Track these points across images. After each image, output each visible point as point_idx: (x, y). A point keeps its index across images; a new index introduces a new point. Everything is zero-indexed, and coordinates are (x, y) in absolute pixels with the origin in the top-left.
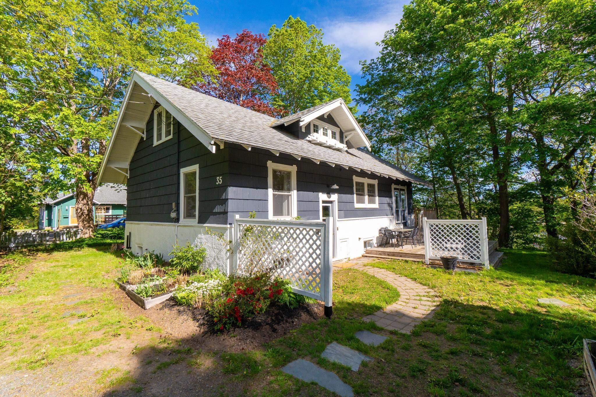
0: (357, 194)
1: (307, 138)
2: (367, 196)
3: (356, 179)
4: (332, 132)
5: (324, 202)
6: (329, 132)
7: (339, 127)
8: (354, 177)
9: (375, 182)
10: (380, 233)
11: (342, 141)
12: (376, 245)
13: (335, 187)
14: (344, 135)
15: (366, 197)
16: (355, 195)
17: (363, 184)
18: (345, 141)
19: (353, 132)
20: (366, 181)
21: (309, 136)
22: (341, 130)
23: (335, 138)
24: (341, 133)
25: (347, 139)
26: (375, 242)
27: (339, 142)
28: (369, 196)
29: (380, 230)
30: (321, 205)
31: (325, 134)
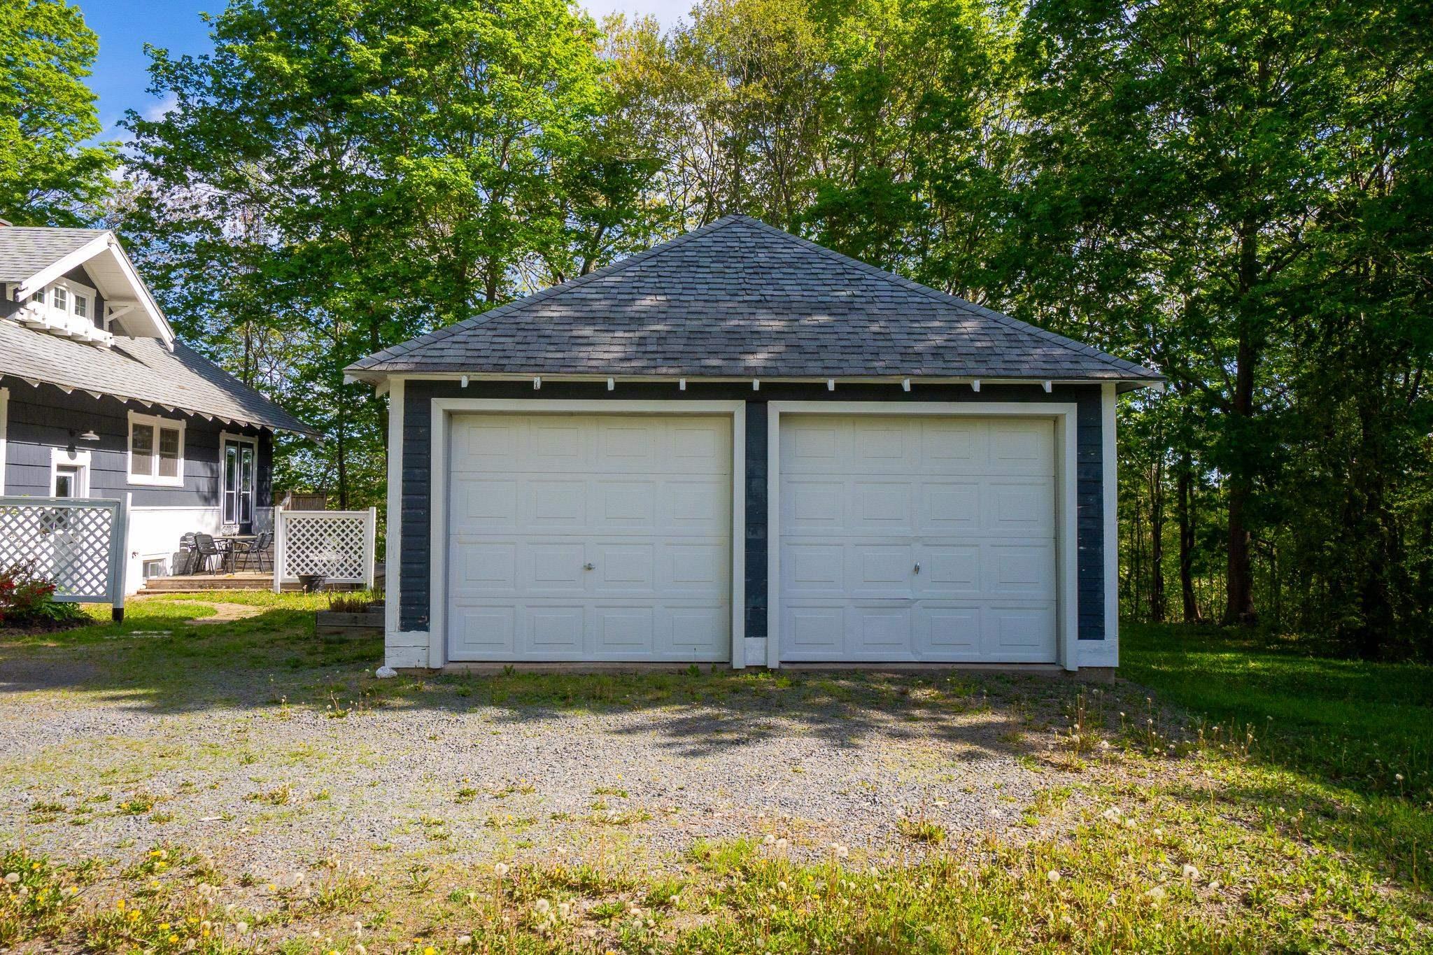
0: (134, 452)
1: (18, 316)
2: (158, 457)
3: (134, 418)
4: (77, 298)
5: (61, 468)
6: (70, 299)
7: (93, 286)
8: (131, 413)
9: (180, 426)
10: (182, 545)
11: (99, 323)
12: (170, 572)
13: (91, 436)
14: (107, 305)
15: (156, 460)
16: (130, 453)
17: (150, 429)
18: (107, 319)
19: (131, 306)
20: (157, 423)
21: (22, 310)
22: (98, 293)
23: (83, 314)
24: (100, 301)
25: (112, 317)
26: (169, 564)
27: (92, 323)
28: (162, 456)
29: (184, 539)
30: (55, 474)
31: (60, 304)
